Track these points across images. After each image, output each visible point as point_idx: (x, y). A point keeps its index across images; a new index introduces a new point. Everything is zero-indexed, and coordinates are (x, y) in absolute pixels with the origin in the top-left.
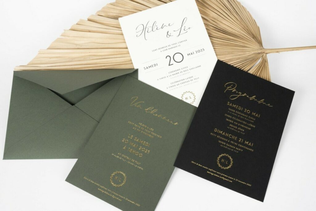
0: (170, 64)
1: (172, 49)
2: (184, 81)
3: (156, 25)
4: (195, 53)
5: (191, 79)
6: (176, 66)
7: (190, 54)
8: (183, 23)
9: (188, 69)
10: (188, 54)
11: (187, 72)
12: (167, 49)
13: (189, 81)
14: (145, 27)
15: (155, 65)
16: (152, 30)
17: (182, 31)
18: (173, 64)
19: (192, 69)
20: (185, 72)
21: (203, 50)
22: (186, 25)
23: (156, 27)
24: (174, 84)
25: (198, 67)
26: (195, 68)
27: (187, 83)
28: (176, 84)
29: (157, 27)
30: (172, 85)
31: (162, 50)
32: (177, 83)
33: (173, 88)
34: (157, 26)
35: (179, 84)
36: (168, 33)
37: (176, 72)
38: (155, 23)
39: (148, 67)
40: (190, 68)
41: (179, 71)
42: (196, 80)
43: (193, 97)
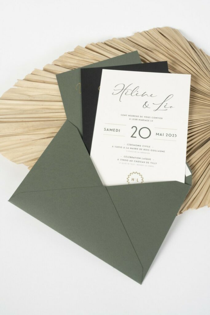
0: (133, 136)
1: (142, 121)
2: (139, 160)
3: (137, 91)
4: (165, 135)
5: (148, 161)
6: (138, 140)
7: (159, 134)
8: (167, 100)
9: (150, 149)
10: (157, 134)
11: (147, 151)
12: (137, 120)
13: (144, 162)
14: (125, 88)
15: (117, 130)
16: (131, 93)
17: (162, 107)
18: (136, 137)
19: (153, 151)
20: (145, 151)
21: (175, 136)
22: (169, 102)
23: (136, 92)
24: (126, 159)
25: (161, 151)
26: (158, 151)
27: (142, 164)
28: (129, 159)
29: (137, 93)
30: (124, 159)
31: (131, 118)
32: (131, 159)
33: (124, 162)
34: (138, 92)
35: (132, 161)
36: (146, 103)
37: (135, 147)
38: (137, 88)
39: (109, 130)
40: (153, 149)
41: (139, 147)
42: (152, 165)
43: (140, 181)
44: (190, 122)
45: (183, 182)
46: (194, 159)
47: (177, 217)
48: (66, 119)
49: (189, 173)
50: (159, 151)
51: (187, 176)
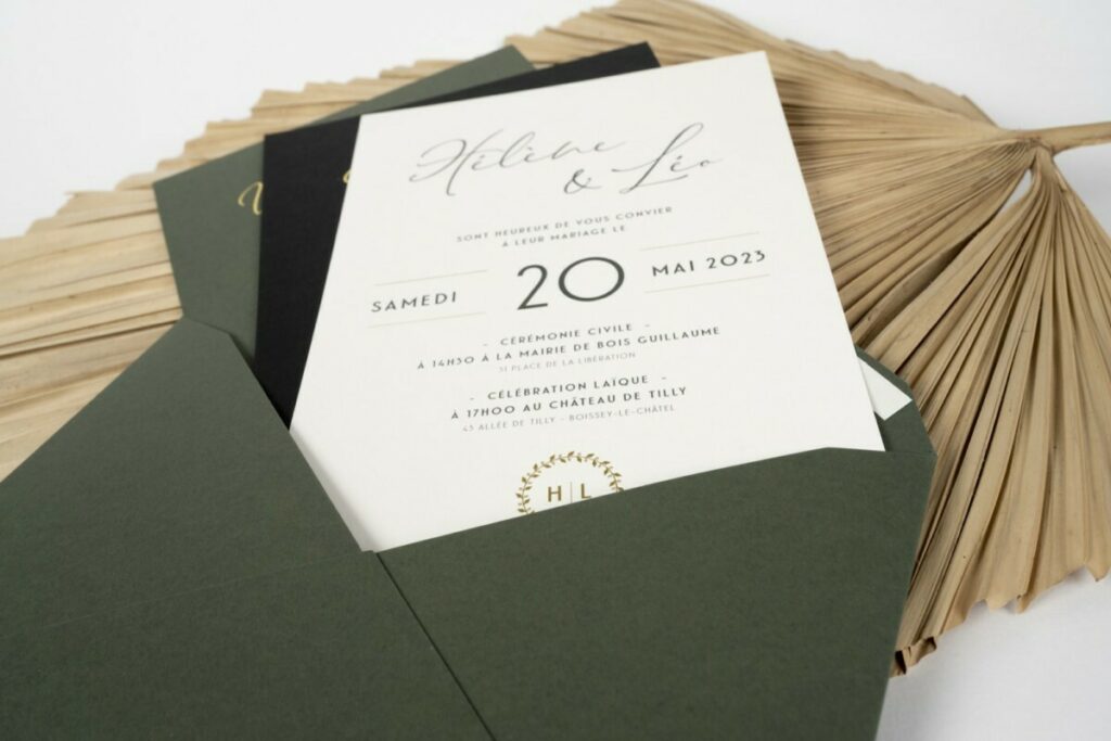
0: (529, 304)
2: (578, 394)
3: (530, 145)
4: (701, 265)
5: (631, 389)
6: (558, 312)
7: (671, 269)
8: (675, 145)
9: (632, 336)
10: (655, 270)
11: (617, 350)
12: (541, 239)
13: (612, 399)
14: (467, 151)
15: (440, 299)
16: (499, 160)
17: (662, 170)
18: (545, 305)
19: (653, 339)
20: (605, 351)
21: (754, 257)
22: (689, 151)
23: (526, 152)
24: (504, 403)
25: (695, 334)
26: (679, 335)
27: (597, 408)
28: (520, 402)
29: (529, 152)
30: (490, 405)
31: (510, 239)
32: (531, 400)
33: (491, 418)
34: (530, 149)
35: (537, 407)
36: (575, 176)
37: (549, 346)
38: (527, 139)
39: (398, 304)
40: (647, 334)
41: (569, 342)
42: (658, 401)
46: (896, 344)
49: (894, 400)
50: (685, 335)
51: (885, 416)
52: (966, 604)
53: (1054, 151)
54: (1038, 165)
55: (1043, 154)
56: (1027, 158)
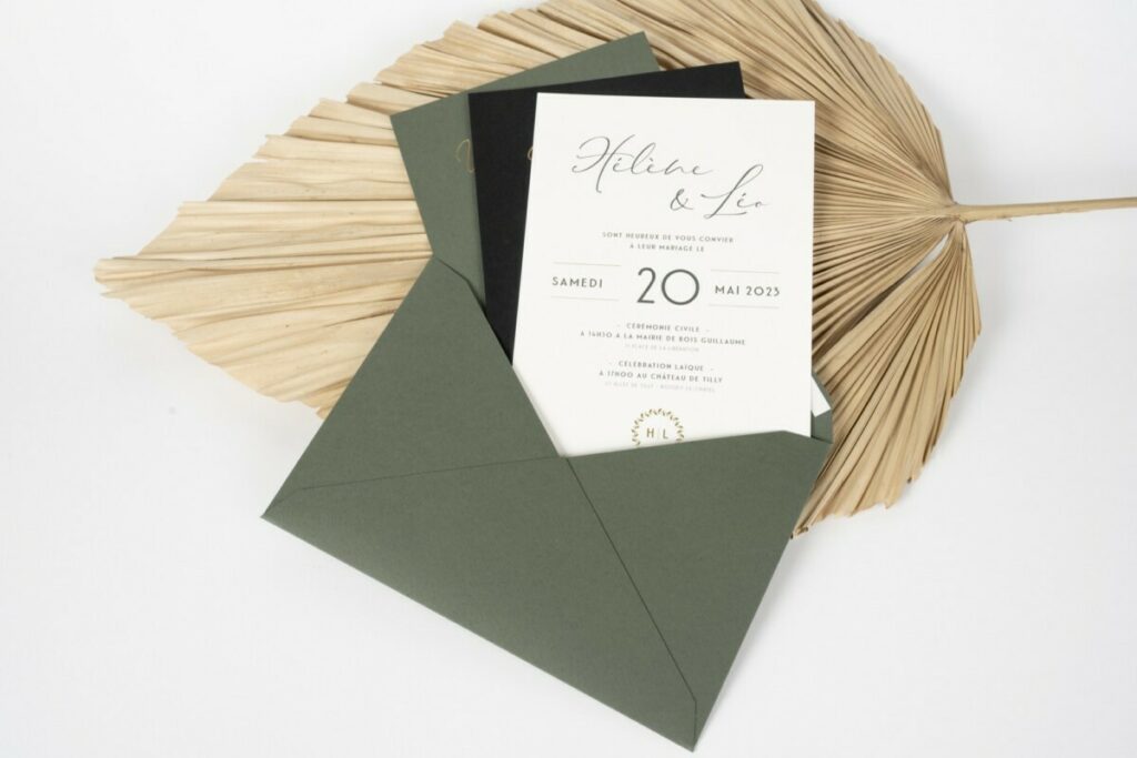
0: (645, 298)
2: (666, 371)
3: (651, 156)
4: (743, 291)
5: (694, 373)
6: (660, 311)
7: (726, 290)
8: (743, 181)
9: (699, 336)
10: (717, 289)
11: (690, 344)
12: (653, 247)
13: (684, 378)
14: (610, 151)
15: (593, 283)
16: (630, 166)
17: (731, 206)
18: (652, 302)
19: (710, 341)
20: (683, 344)
21: (773, 292)
22: (752, 190)
23: (648, 163)
24: (626, 369)
25: (732, 342)
26: (724, 341)
27: (676, 382)
28: (636, 370)
29: (651, 163)
30: (621, 369)
31: (636, 242)
32: (642, 370)
33: (619, 379)
34: (652, 160)
35: (645, 376)
36: (678, 195)
37: (654, 332)
38: (649, 150)
39: (568, 282)
40: (709, 336)
41: (664, 333)
42: (708, 384)
43: (672, 437)
44: (820, 248)
45: (806, 432)
46: (834, 361)
47: (790, 541)
48: (430, 253)
49: (822, 406)
50: (727, 342)
51: (816, 414)
52: (825, 513)
53: (966, 222)
54: (953, 232)
55: (959, 225)
56: (947, 227)
